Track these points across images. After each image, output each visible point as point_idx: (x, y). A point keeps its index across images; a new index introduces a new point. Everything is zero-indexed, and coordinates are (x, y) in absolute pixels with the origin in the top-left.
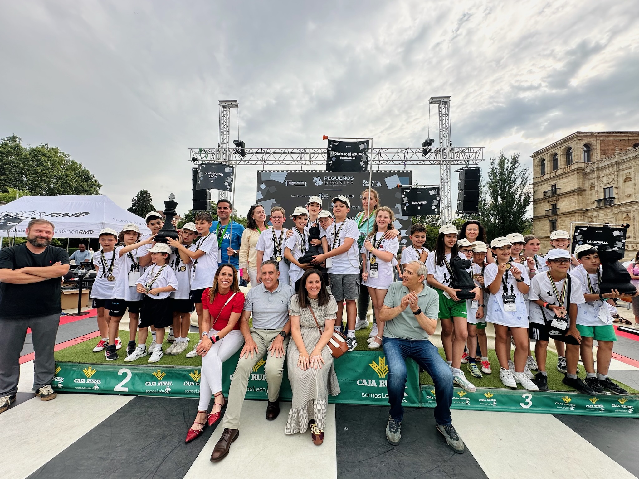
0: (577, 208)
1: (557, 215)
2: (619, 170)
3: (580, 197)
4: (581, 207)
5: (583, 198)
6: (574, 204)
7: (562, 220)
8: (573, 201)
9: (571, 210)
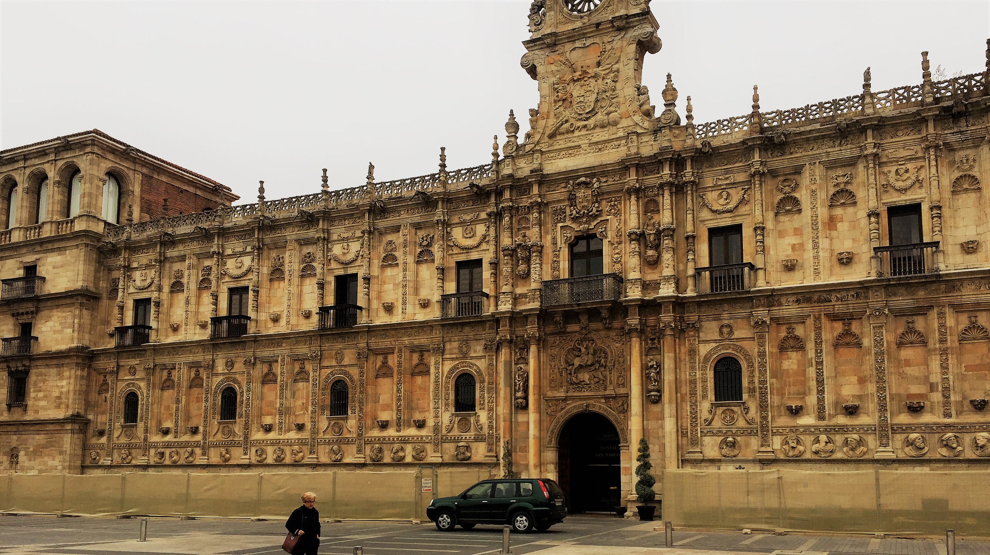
0: (75, 345)
1: (31, 358)
2: (166, 258)
3: (85, 312)
4: (86, 343)
5: (93, 318)
6: (70, 331)
7: (41, 374)
8: (70, 320)
9: (63, 347)
